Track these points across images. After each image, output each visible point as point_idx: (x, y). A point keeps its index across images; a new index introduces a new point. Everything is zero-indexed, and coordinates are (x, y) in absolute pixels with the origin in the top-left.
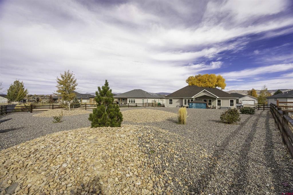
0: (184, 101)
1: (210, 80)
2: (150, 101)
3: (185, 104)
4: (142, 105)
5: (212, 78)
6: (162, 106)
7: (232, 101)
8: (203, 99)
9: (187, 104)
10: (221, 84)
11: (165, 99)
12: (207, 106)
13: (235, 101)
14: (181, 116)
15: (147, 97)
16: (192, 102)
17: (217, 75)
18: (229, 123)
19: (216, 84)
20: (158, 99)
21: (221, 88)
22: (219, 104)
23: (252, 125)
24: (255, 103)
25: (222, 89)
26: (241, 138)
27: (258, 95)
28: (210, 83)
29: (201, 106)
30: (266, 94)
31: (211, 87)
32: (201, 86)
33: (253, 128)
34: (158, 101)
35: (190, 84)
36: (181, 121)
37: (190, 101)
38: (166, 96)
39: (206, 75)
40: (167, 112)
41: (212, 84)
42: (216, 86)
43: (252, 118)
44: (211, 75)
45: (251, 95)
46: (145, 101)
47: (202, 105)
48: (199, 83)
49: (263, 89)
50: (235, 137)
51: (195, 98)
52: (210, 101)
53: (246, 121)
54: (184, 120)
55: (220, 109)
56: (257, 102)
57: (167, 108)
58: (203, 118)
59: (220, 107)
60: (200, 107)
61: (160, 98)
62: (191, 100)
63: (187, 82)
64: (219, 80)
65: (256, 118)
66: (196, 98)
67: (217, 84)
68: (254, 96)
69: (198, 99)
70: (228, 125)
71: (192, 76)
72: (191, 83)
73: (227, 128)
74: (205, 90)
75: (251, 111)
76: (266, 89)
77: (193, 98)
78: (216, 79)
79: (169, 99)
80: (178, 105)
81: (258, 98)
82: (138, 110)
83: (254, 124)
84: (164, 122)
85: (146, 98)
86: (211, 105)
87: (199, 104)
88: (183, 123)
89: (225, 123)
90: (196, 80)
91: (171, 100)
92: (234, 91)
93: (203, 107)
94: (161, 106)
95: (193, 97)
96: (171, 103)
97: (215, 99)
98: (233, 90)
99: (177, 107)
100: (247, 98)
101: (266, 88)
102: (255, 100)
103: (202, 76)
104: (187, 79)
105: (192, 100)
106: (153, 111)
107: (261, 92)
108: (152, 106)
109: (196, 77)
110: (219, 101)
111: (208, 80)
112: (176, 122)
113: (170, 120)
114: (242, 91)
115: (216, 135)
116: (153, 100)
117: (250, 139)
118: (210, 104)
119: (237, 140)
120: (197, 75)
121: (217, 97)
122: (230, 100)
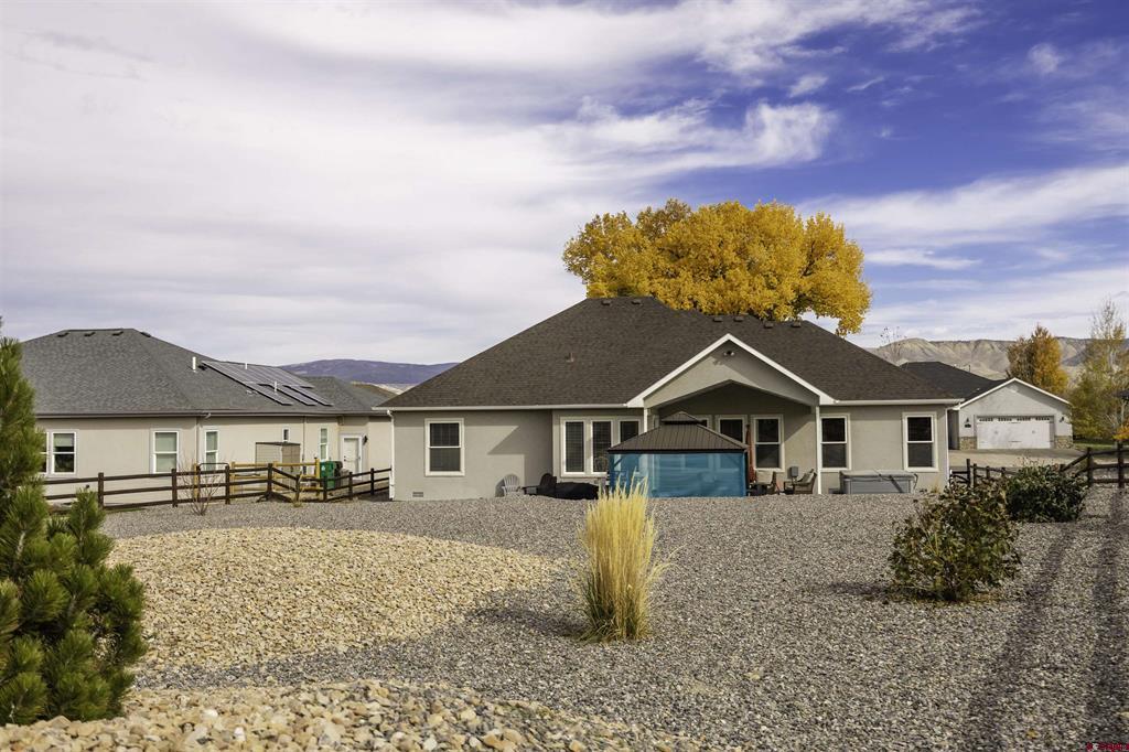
0: (560, 433)
1: (758, 253)
2: (240, 445)
3: (575, 462)
4: (168, 495)
5: (768, 240)
6: (363, 495)
7: (920, 429)
8: (719, 418)
9: (589, 461)
10: (837, 290)
11: (389, 428)
12: (749, 476)
13: (939, 427)
14: (606, 569)
15: (206, 407)
16: (631, 444)
17: (804, 215)
18: (950, 597)
19: (797, 290)
20: (317, 427)
21: (838, 320)
22: (834, 457)
23: (1088, 594)
24: (1055, 439)
25: (843, 326)
26: (1057, 690)
27: (1073, 374)
28: (760, 281)
29: (699, 476)
30: (1116, 368)
31: (763, 313)
32: (688, 306)
33: (1104, 616)
34: (319, 444)
35: (602, 287)
36: (611, 611)
37: (615, 441)
38: (396, 401)
39: (727, 212)
40: (459, 546)
41: (771, 287)
42: (801, 302)
43: (1076, 544)
44: (760, 214)
45: (1030, 375)
46: (191, 444)
47: (706, 465)
48: (676, 275)
49: (1099, 335)
50: (1025, 691)
51: (652, 410)
52: (769, 431)
53: (1050, 573)
54: (631, 607)
55: (842, 491)
56: (1065, 430)
57: (414, 506)
58: (759, 573)
59: (843, 477)
60: (696, 486)
61: (336, 410)
62: (624, 426)
63: (575, 269)
64: (820, 255)
65: (1096, 545)
66: (663, 412)
67: (806, 285)
68: (1046, 383)
69: (681, 416)
70: (948, 612)
71: (613, 214)
72: (611, 276)
73: (949, 637)
74: (729, 337)
75: (1060, 499)
76: (1119, 332)
77: (639, 411)
78: (798, 244)
79: (429, 421)
80: (514, 478)
81: (1074, 396)
82: (171, 538)
83: (1101, 588)
84: (459, 636)
85: (199, 418)
86: (778, 466)
87: (682, 458)
88: (631, 631)
89: (923, 596)
90: (648, 255)
91: (445, 436)
92: (916, 348)
93: (717, 483)
94: (350, 497)
95: (637, 402)
96: (445, 459)
97: (800, 411)
98: (911, 341)
99: (500, 493)
100: (1009, 398)
101: (1114, 324)
102: (1058, 415)
103: (694, 219)
104: (576, 235)
105: (629, 430)
106: (323, 539)
107: (1091, 351)
108: (269, 496)
109: (652, 224)
110: (834, 430)
111: (742, 252)
112: (567, 630)
113: (504, 614)
114: (968, 343)
115: (905, 695)
116: (273, 432)
117: (1112, 693)
118: (769, 455)
119: (1043, 711)
120: (654, 212)
121: (818, 397)
122: (909, 419)
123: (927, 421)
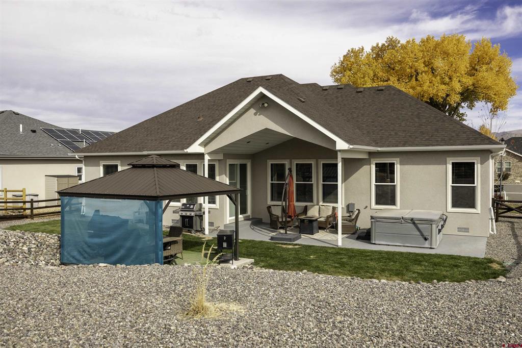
10: (489, 83)
13: (481, 171)
22: (386, 196)
95: (195, 148)
118: (333, 193)
120: (380, 45)
121: (335, 142)
122: (453, 164)
123: (472, 165)
